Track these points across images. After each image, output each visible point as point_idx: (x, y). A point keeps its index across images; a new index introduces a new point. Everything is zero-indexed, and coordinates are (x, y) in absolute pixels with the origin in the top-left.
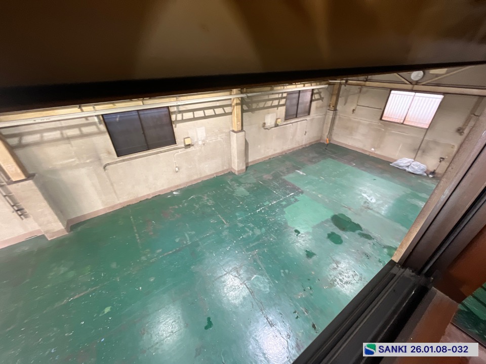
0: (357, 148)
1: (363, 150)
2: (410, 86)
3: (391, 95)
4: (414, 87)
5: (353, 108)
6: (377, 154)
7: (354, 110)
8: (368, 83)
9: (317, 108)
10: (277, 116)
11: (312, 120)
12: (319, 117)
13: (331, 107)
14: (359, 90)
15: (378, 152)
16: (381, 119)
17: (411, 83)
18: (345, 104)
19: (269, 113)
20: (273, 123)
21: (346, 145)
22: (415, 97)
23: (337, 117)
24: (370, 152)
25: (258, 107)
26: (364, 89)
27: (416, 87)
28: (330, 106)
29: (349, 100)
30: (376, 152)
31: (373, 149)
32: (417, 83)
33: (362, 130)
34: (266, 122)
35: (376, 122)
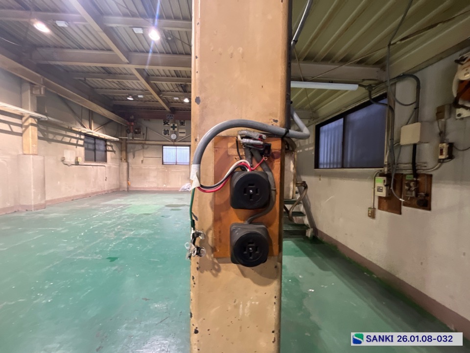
0: (153, 188)
1: (158, 188)
2: (172, 143)
3: (164, 149)
4: (174, 143)
5: (141, 159)
6: (168, 188)
7: (142, 161)
8: (147, 142)
9: (112, 158)
10: (76, 154)
11: (110, 167)
12: (114, 166)
13: (123, 160)
14: (142, 147)
15: (168, 186)
16: (163, 164)
17: (172, 141)
18: (134, 157)
19: (67, 149)
20: (73, 161)
21: (143, 188)
22: (178, 150)
23: (130, 168)
24: (163, 188)
25: (55, 139)
26: (146, 146)
27: (176, 143)
28: (121, 159)
29: (136, 154)
30: (167, 187)
31: (164, 185)
32: (175, 141)
33: (153, 174)
34: (65, 156)
35: (160, 166)
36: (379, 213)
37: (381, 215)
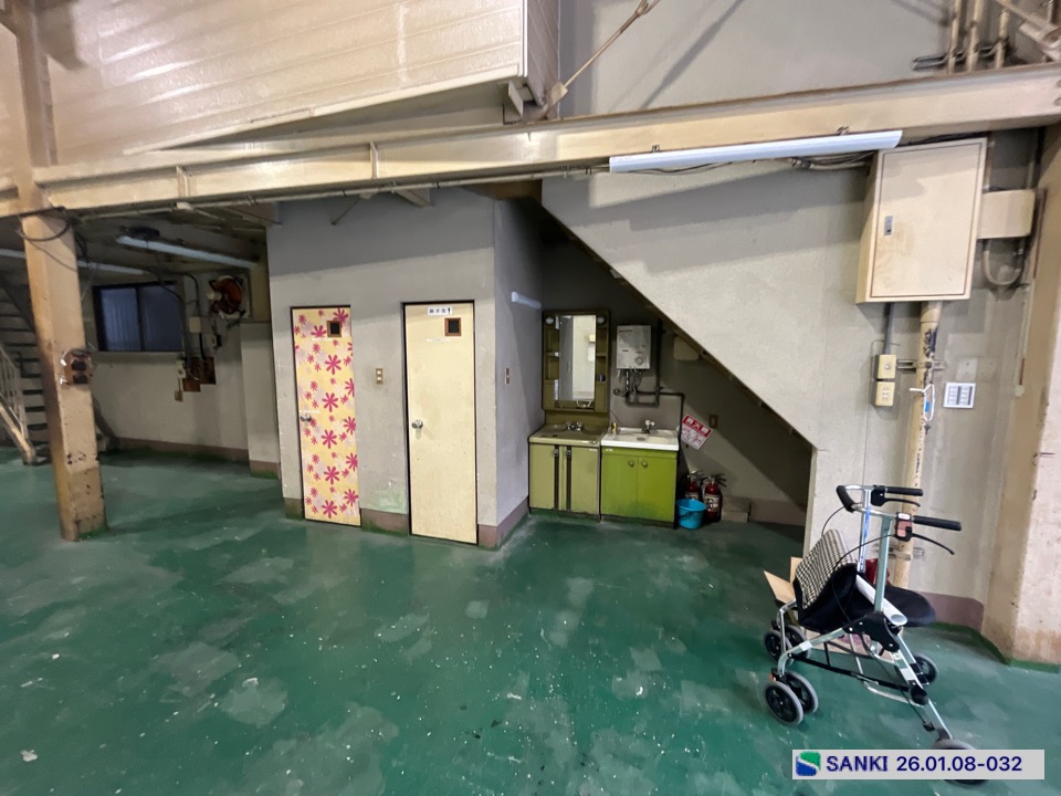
36: (185, 394)
37: (187, 395)
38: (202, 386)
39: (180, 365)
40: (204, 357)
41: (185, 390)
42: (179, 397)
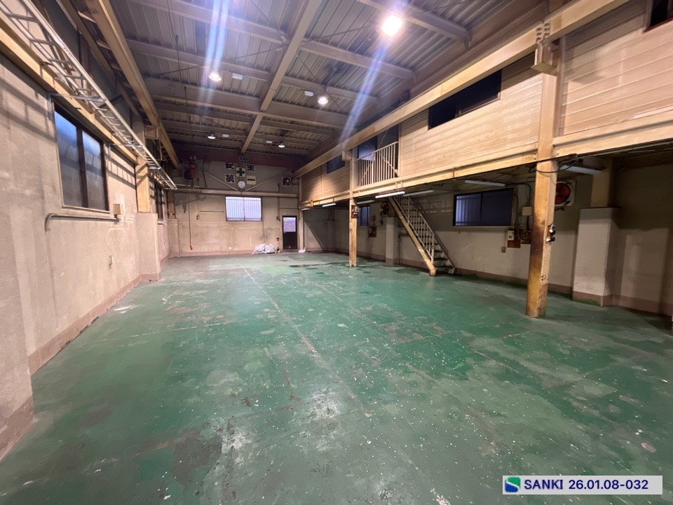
0: (215, 252)
1: (221, 252)
2: (239, 193)
3: (227, 200)
4: (242, 193)
5: (196, 214)
9: (165, 213)
11: (165, 226)
12: (167, 224)
13: (171, 215)
14: (196, 198)
16: (227, 220)
17: (240, 190)
18: (185, 212)
23: (180, 226)
24: (228, 251)
26: (202, 196)
27: (244, 193)
28: (168, 214)
30: (234, 250)
31: (230, 248)
32: (243, 190)
33: (214, 233)
35: (223, 223)
36: (508, 249)
37: (510, 250)
38: (522, 245)
39: (510, 233)
40: (528, 229)
41: (508, 246)
42: (504, 251)
